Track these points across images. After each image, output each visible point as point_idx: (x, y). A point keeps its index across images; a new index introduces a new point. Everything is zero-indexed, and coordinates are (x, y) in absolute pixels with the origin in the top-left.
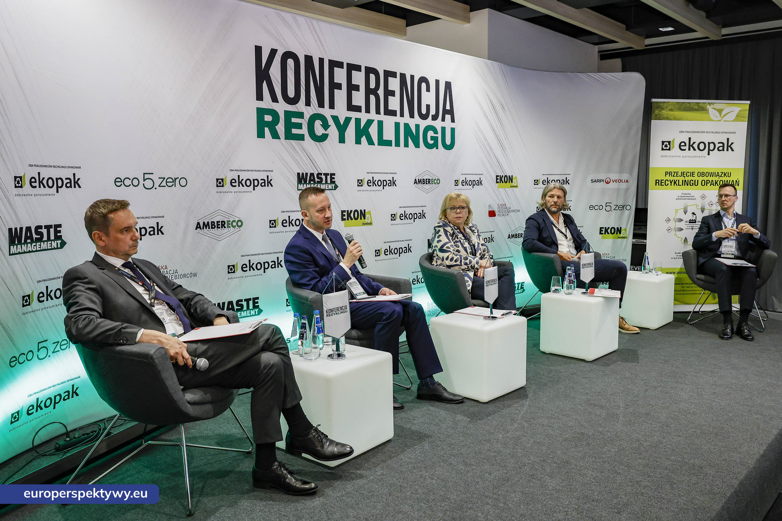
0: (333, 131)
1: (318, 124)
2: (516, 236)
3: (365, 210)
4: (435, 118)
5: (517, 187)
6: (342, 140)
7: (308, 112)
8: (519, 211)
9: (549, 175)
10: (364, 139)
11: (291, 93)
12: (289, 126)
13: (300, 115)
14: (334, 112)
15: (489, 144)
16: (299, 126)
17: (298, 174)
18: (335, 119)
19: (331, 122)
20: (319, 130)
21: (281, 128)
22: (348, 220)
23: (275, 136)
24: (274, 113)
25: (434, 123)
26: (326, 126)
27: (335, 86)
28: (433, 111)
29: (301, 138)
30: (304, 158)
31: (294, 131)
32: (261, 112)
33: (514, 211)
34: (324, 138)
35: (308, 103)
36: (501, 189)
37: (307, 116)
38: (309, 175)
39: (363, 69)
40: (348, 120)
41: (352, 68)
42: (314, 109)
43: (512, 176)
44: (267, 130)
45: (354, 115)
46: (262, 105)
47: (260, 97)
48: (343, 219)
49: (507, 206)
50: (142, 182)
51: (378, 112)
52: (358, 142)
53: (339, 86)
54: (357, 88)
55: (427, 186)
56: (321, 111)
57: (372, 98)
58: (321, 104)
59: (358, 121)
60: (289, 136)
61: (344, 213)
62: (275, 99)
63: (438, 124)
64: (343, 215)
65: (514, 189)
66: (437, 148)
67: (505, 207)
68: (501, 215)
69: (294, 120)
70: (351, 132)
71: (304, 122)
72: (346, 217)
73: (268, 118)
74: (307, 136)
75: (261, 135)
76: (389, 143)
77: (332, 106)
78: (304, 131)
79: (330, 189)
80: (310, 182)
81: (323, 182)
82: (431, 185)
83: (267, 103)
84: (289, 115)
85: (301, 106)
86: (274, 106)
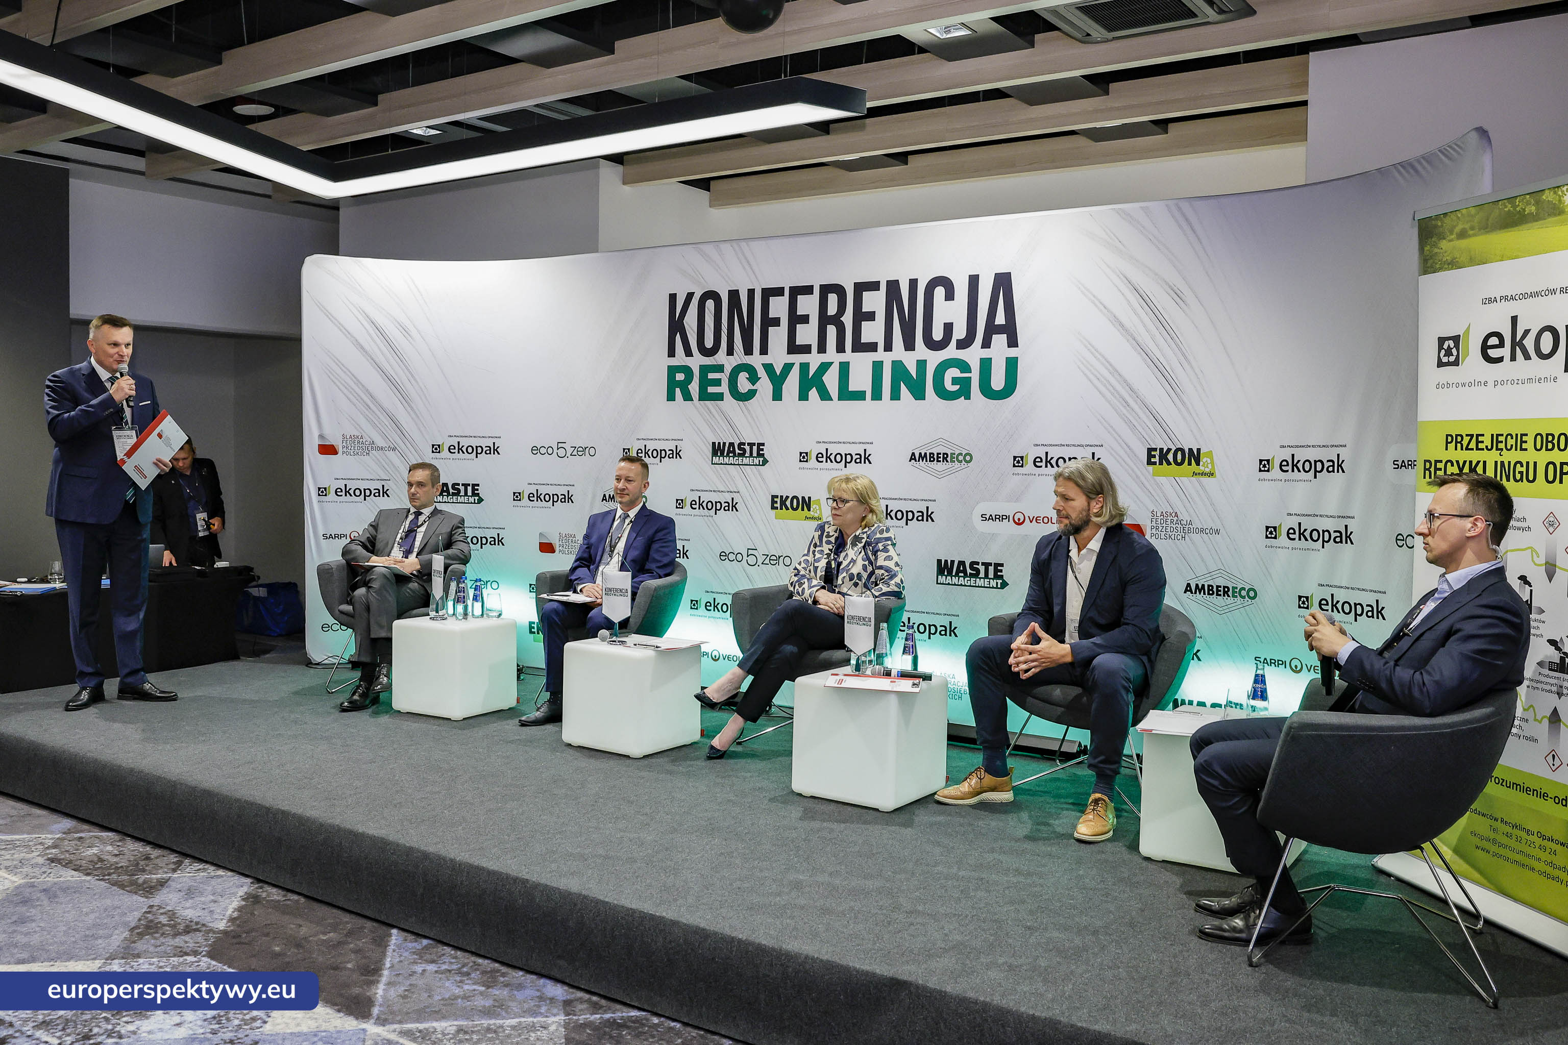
0: (765, 385)
1: (743, 377)
2: (1209, 590)
3: (810, 498)
4: (963, 344)
5: (1211, 474)
6: (777, 396)
7: (729, 363)
8: (1217, 532)
9: (1297, 446)
10: (813, 393)
11: (709, 343)
12: (705, 383)
13: (720, 368)
14: (766, 359)
15: (1125, 381)
16: (718, 382)
17: (714, 444)
18: (769, 368)
19: (761, 372)
20: (744, 384)
21: (694, 388)
22: (781, 509)
23: (687, 397)
24: (687, 370)
25: (962, 354)
26: (754, 378)
27: (769, 322)
28: (960, 332)
29: (719, 397)
30: (721, 422)
31: (711, 390)
32: (672, 370)
33: (1202, 531)
34: (751, 394)
35: (730, 352)
36: (1162, 480)
37: (728, 369)
38: (727, 445)
39: (816, 291)
40: (788, 367)
41: (797, 291)
42: (739, 357)
43: (1199, 450)
44: (678, 390)
45: (798, 359)
46: (674, 362)
47: (672, 353)
48: (773, 508)
49: (1181, 517)
50: (555, 449)
51: (841, 348)
52: (803, 396)
53: (776, 322)
54: (805, 319)
55: (941, 466)
56: (748, 360)
57: (831, 330)
58: (748, 351)
59: (804, 367)
60: (704, 396)
61: (775, 500)
62: (689, 353)
63: (973, 355)
64: (773, 502)
65: (1205, 480)
66: (968, 397)
67: (1175, 519)
68: (1163, 537)
69: (711, 376)
70: (792, 383)
71: (724, 377)
72: (778, 505)
73: (680, 377)
74: (727, 395)
75: (671, 397)
76: (859, 396)
77: (764, 351)
78: (724, 388)
79: (756, 465)
80: (728, 454)
81: (746, 455)
82: (950, 465)
83: (680, 359)
84: (704, 370)
85: (721, 357)
86: (688, 361)
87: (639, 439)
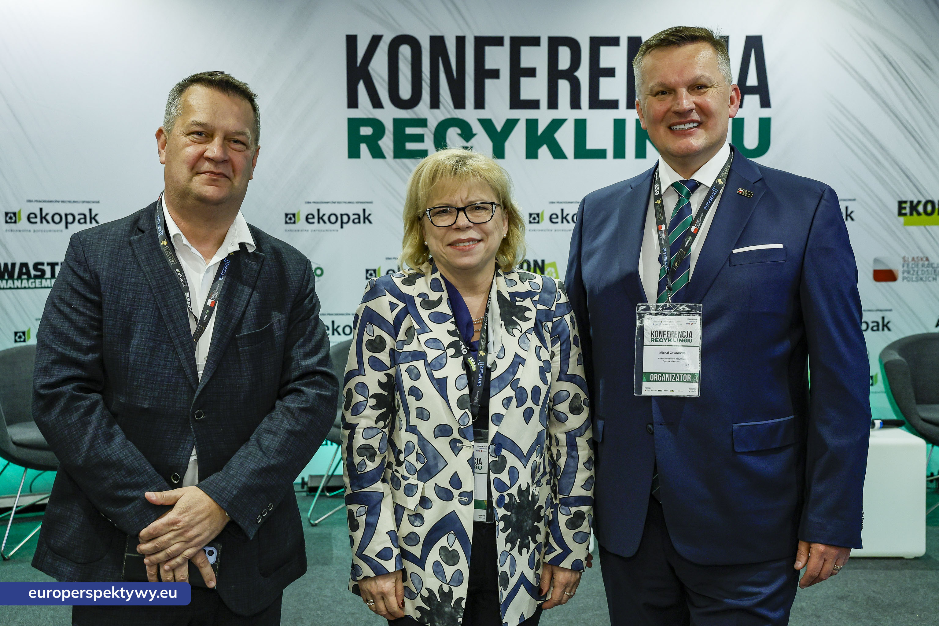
0: (482, 142)
1: (453, 133)
3: (544, 261)
6: (499, 153)
7: (435, 117)
10: (544, 151)
11: (405, 93)
12: (401, 139)
13: (422, 123)
14: (483, 114)
16: (420, 138)
18: (487, 124)
19: (477, 128)
20: (455, 142)
21: (387, 143)
23: (377, 153)
24: (375, 124)
26: (467, 135)
27: (486, 74)
29: (421, 154)
31: (410, 146)
32: (355, 124)
35: (435, 104)
36: (912, 228)
37: (433, 124)
39: (544, 42)
40: (511, 124)
41: (521, 42)
42: (446, 111)
44: (364, 147)
45: (523, 115)
46: (355, 113)
47: (353, 103)
49: (932, 262)
51: (575, 104)
52: (532, 154)
53: (494, 74)
54: (530, 72)
56: (459, 114)
57: (564, 86)
58: (459, 103)
59: (532, 124)
60: (401, 153)
62: (377, 104)
67: (927, 262)
68: (914, 280)
69: (409, 131)
70: (517, 140)
71: (428, 133)
73: (366, 131)
75: (354, 153)
76: (599, 154)
77: (480, 104)
78: (428, 144)
83: (364, 110)
84: (399, 124)
85: (422, 110)
86: (377, 114)
87: (308, 203)
